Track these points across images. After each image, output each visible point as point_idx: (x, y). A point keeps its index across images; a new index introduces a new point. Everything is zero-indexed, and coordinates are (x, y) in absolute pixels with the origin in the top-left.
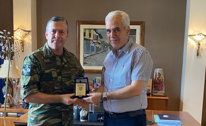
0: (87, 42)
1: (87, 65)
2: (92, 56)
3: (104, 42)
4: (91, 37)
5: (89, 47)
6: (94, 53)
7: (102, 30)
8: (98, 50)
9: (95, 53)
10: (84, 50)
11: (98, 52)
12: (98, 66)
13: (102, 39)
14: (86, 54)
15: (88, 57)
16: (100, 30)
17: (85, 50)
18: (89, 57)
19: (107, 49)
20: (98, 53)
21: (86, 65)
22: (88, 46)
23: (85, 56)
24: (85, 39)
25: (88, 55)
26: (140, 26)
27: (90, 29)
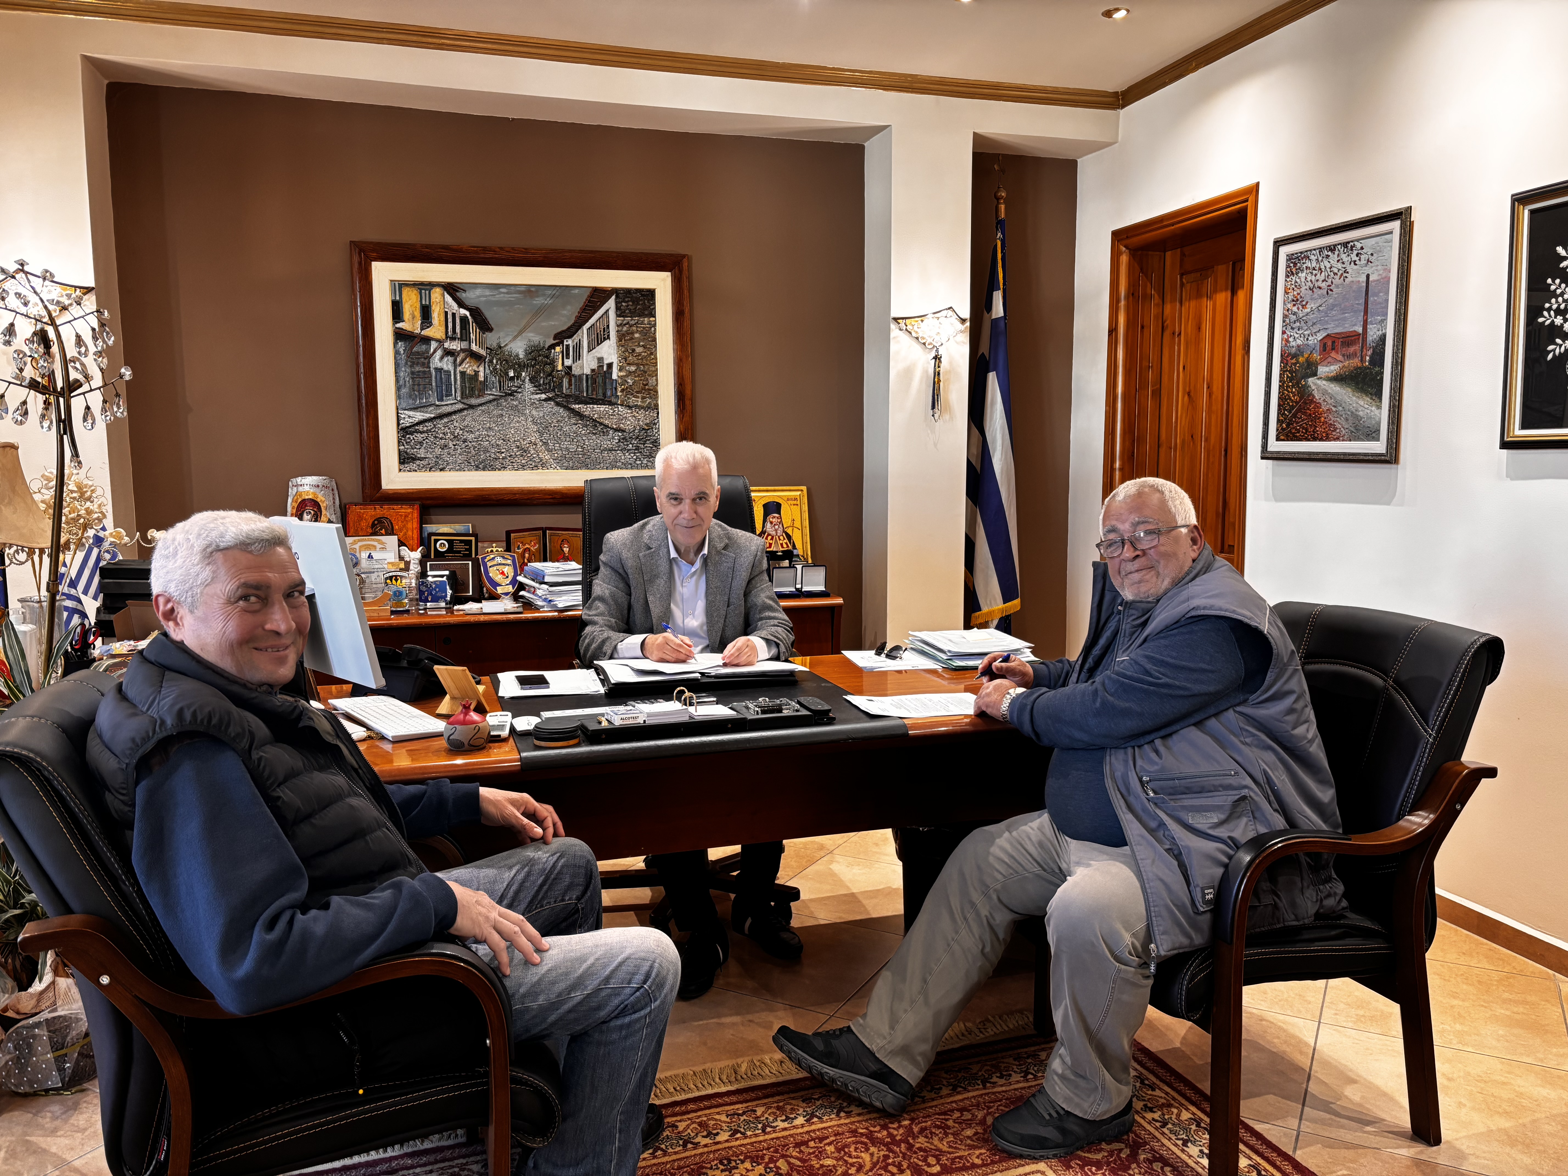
0: (415, 349)
1: (420, 468)
2: (446, 420)
3: (500, 347)
4: (430, 324)
5: (427, 375)
6: (450, 404)
7: (487, 292)
8: (472, 390)
9: (460, 406)
10: (398, 389)
11: (473, 401)
12: (477, 468)
13: (488, 335)
14: (411, 413)
15: (420, 428)
16: (478, 292)
17: (404, 391)
18: (429, 425)
19: (517, 383)
20: (471, 407)
21: (413, 466)
22: (417, 369)
23: (406, 422)
24: (400, 335)
25: (419, 416)
26: (669, 274)
27: (422, 284)
